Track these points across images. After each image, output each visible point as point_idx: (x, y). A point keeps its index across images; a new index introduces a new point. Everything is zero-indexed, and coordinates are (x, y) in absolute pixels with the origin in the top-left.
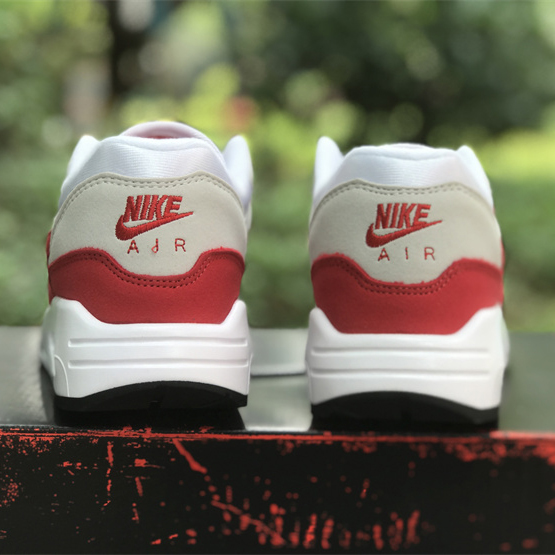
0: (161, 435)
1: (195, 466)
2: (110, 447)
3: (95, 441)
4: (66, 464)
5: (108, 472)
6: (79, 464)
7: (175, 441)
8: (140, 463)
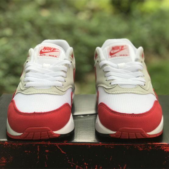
0: (53, 143)
1: (63, 152)
2: (38, 147)
3: (34, 145)
4: (26, 151)
5: (38, 153)
6: (30, 151)
7: (57, 145)
8: (47, 151)
